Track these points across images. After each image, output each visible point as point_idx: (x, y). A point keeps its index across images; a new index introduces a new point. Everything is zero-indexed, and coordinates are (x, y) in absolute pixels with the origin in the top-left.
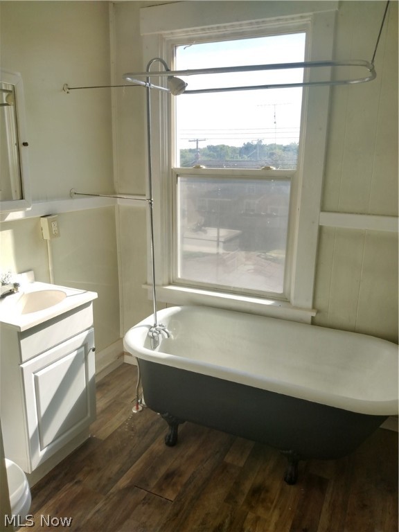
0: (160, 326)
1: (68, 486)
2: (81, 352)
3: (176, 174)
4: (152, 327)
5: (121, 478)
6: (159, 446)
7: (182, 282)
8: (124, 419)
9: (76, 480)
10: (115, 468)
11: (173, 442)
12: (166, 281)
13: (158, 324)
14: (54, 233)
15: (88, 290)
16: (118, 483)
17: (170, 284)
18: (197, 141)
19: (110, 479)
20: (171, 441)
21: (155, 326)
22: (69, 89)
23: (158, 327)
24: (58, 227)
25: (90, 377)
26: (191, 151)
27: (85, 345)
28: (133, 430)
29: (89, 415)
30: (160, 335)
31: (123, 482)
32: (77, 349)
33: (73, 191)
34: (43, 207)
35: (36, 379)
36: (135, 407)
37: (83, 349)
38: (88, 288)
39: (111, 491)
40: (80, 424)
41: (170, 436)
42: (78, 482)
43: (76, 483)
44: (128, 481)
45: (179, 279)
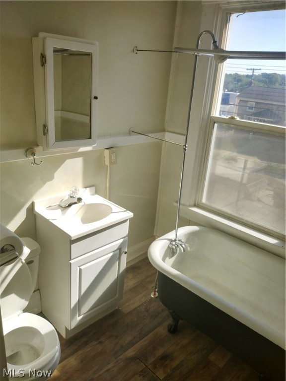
0: (179, 240)
1: (94, 343)
2: (117, 254)
3: (214, 121)
4: (172, 241)
5: (130, 348)
6: (162, 330)
7: (205, 206)
8: (143, 300)
9: (100, 341)
10: (128, 339)
11: (174, 330)
12: (192, 203)
13: (177, 239)
14: (112, 161)
15: (128, 210)
16: (127, 352)
17: (195, 206)
18: (254, 69)
19: (122, 347)
20: (172, 329)
21: (175, 240)
22: (138, 50)
23: (177, 241)
24: (116, 157)
25: (121, 271)
26: (247, 76)
27: (120, 249)
28: (147, 311)
29: (117, 296)
30: (178, 248)
31: (130, 353)
32: (114, 251)
33: (132, 130)
34: (107, 142)
35: (80, 270)
36: (153, 293)
37: (118, 251)
38: (128, 208)
39: (121, 357)
40: (109, 301)
41: (171, 326)
42: (101, 343)
43: (100, 343)
44: (134, 353)
45: (203, 204)
